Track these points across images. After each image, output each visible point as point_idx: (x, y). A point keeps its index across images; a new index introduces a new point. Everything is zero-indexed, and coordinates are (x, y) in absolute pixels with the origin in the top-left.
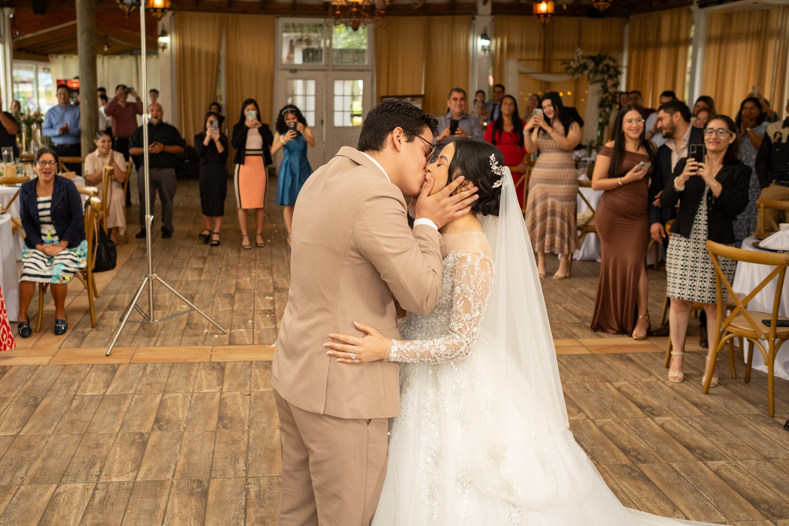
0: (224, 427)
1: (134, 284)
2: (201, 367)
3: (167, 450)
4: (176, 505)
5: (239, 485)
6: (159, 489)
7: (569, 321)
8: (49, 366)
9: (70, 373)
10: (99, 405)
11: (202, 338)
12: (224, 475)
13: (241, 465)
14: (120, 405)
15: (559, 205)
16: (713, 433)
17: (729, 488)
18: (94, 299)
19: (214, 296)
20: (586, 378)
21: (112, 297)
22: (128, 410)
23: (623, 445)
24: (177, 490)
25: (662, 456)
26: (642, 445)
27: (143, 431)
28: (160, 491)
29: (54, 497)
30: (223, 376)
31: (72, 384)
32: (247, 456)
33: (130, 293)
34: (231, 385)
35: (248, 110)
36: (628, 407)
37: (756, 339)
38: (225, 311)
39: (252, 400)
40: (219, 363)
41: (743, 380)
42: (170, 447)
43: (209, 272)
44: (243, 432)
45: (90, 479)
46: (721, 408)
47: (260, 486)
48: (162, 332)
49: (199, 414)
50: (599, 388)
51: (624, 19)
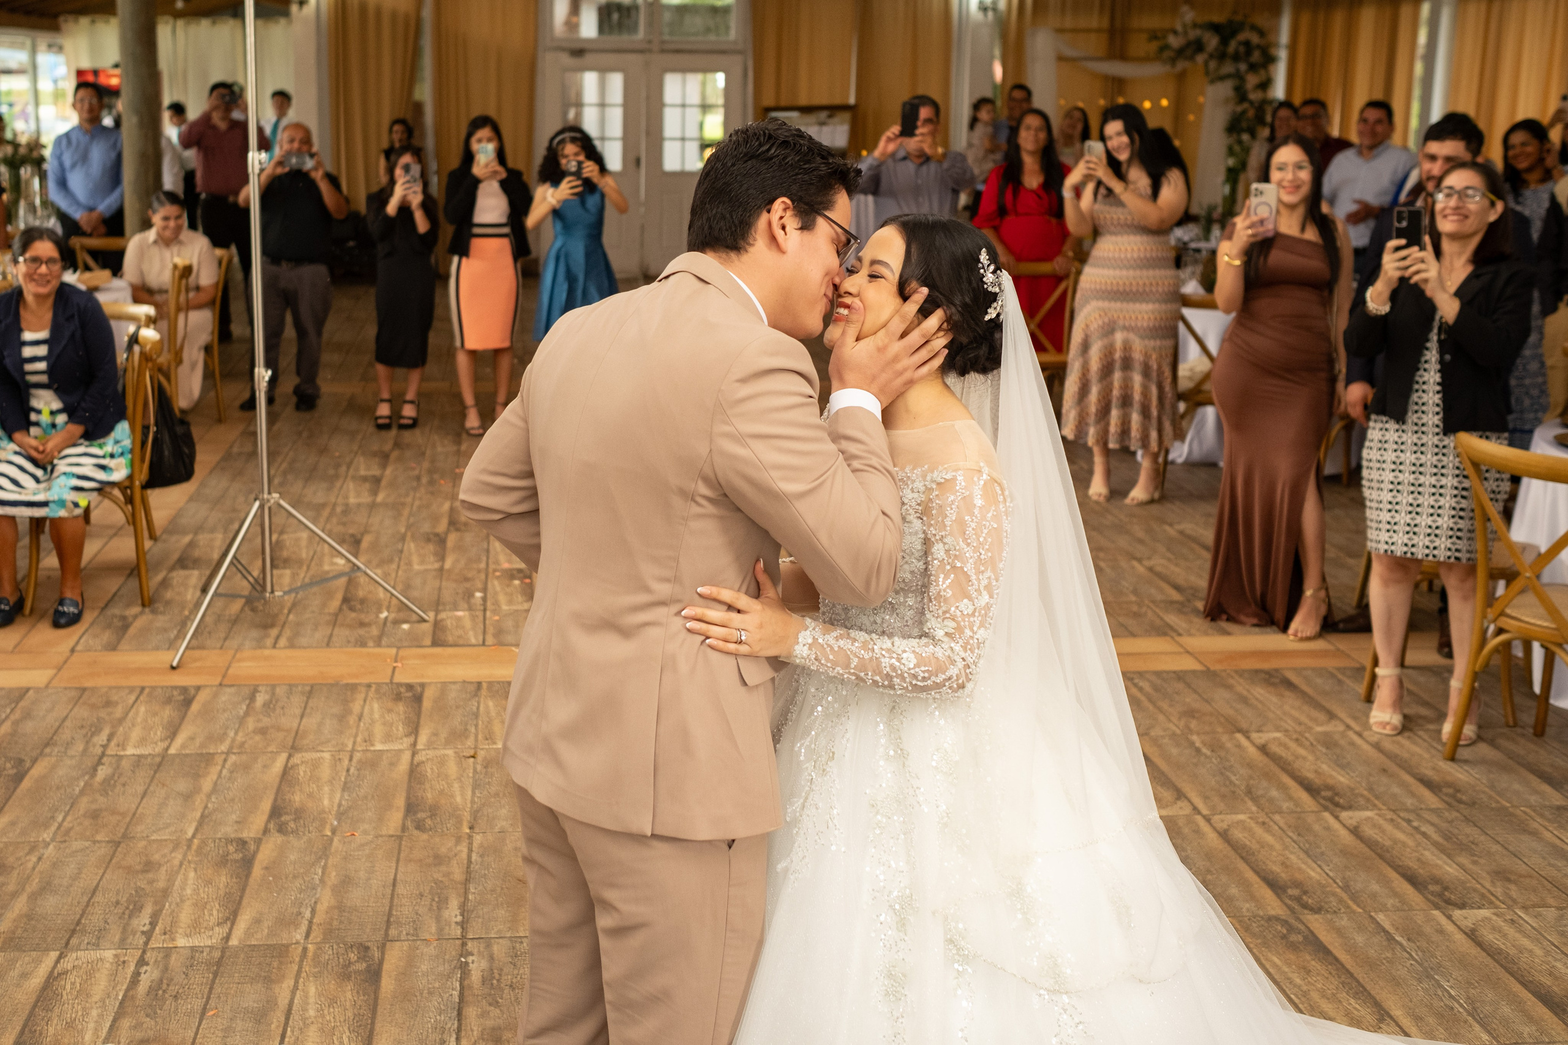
0: (418, 828)
1: (234, 510)
2: (371, 694)
3: (295, 877)
4: (312, 1000)
5: (447, 957)
6: (275, 964)
7: (1159, 597)
8: (50, 691)
9: (93, 707)
10: (153, 777)
11: (375, 631)
12: (415, 935)
13: (453, 913)
14: (197, 777)
15: (1139, 347)
16: (1466, 848)
17: (1499, 969)
18: (148, 544)
19: (403, 538)
20: (1193, 724)
21: (187, 539)
22: (215, 790)
23: (1272, 872)
24: (315, 967)
25: (1354, 897)
26: (1313, 873)
27: (245, 835)
28: (279, 969)
29: (52, 978)
30: (419, 714)
31: (98, 731)
32: (466, 893)
33: (226, 531)
34: (435, 734)
35: (480, 141)
36: (1283, 788)
37: (1560, 645)
38: (426, 570)
39: (479, 768)
40: (410, 687)
41: (1531, 730)
42: (302, 871)
43: (392, 485)
44: (458, 840)
45: (129, 941)
46: (1484, 792)
47: (491, 958)
48: (291, 617)
49: (366, 797)
50: (1222, 747)
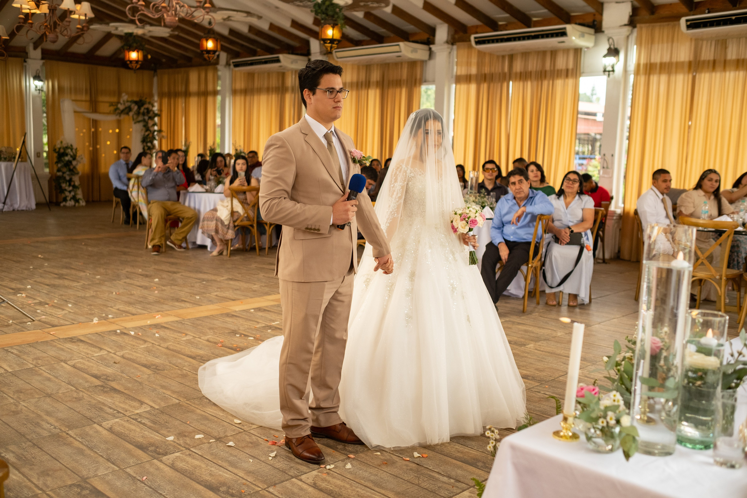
29: (109, 430)
45: (117, 416)
51: (153, 72)
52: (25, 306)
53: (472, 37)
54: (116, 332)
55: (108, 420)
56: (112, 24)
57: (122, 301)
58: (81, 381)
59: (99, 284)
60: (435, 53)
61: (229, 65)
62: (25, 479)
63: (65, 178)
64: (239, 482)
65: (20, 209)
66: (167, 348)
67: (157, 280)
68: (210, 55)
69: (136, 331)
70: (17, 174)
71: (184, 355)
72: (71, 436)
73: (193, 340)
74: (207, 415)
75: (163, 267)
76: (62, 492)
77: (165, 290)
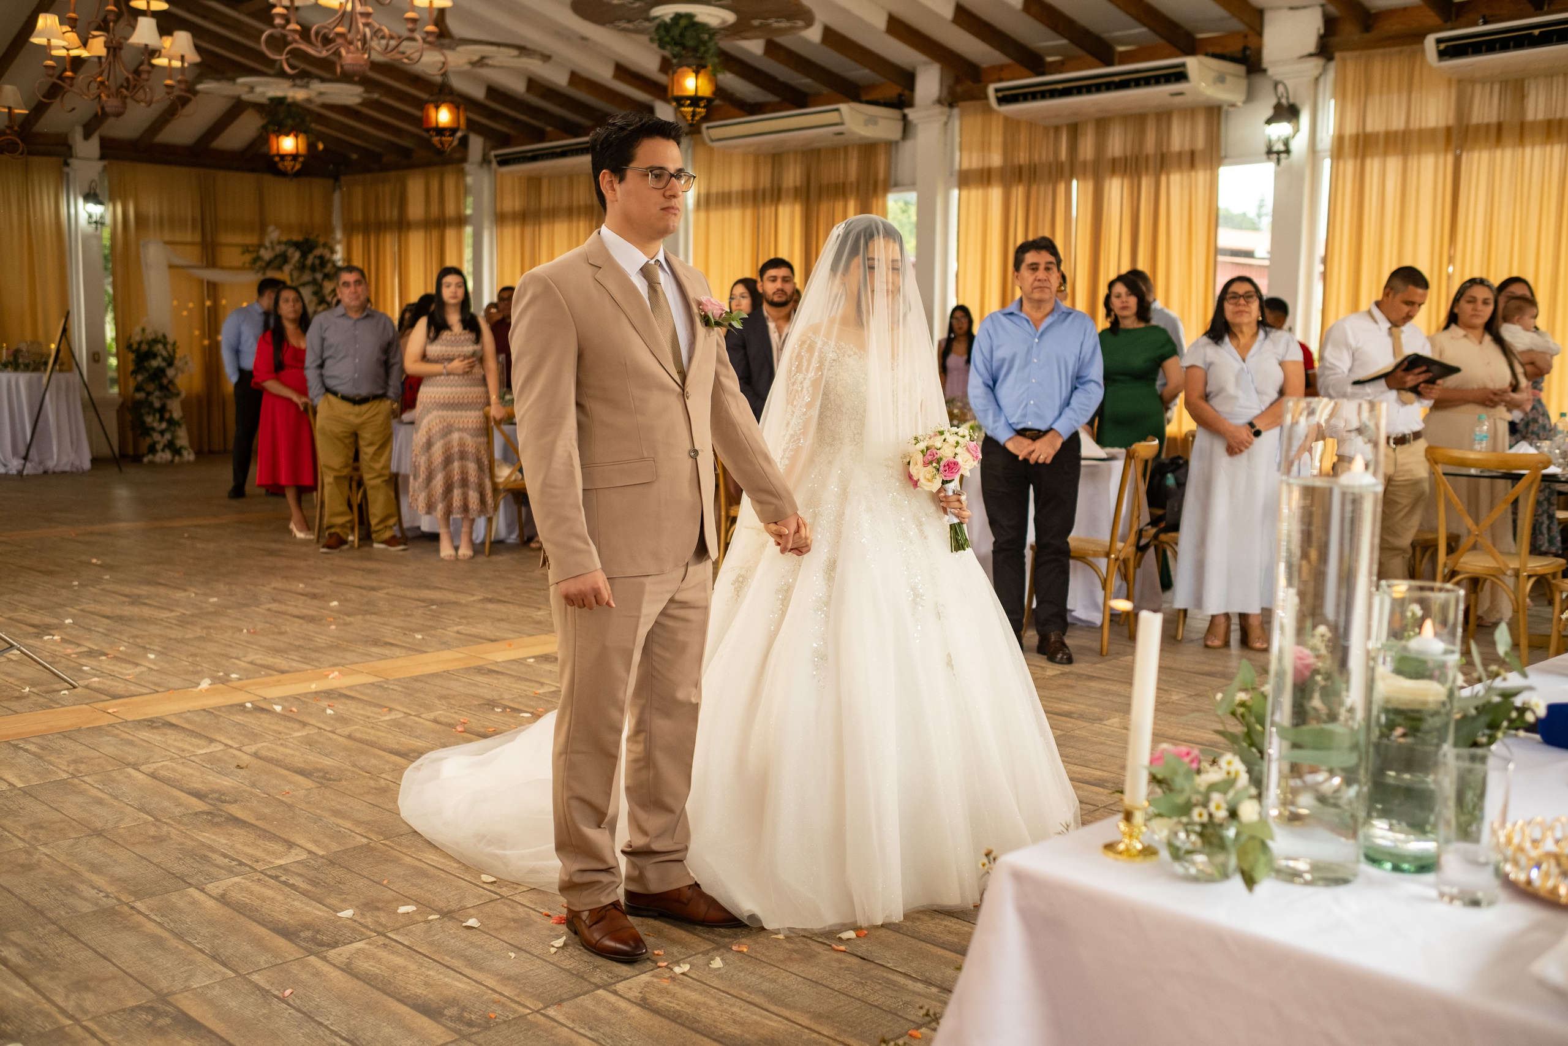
6: (378, 854)
28: (385, 855)
29: (219, 900)
45: (237, 871)
51: (331, 181)
52: (58, 659)
53: (991, 89)
54: (245, 707)
55: (218, 880)
56: (242, 80)
57: (261, 646)
58: (166, 804)
59: (216, 613)
60: (915, 126)
61: (489, 162)
62: (39, 997)
63: (151, 404)
64: (485, 997)
65: (58, 469)
66: (349, 737)
67: (335, 603)
68: (444, 139)
69: (286, 704)
70: (51, 398)
71: (384, 750)
72: (139, 912)
73: (403, 721)
74: (426, 866)
75: (351, 579)
76: (115, 1021)
77: (350, 624)
